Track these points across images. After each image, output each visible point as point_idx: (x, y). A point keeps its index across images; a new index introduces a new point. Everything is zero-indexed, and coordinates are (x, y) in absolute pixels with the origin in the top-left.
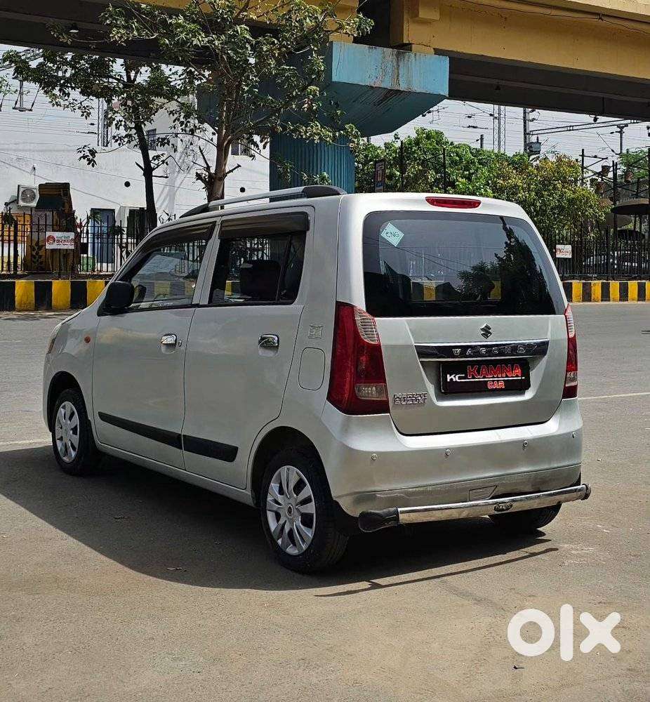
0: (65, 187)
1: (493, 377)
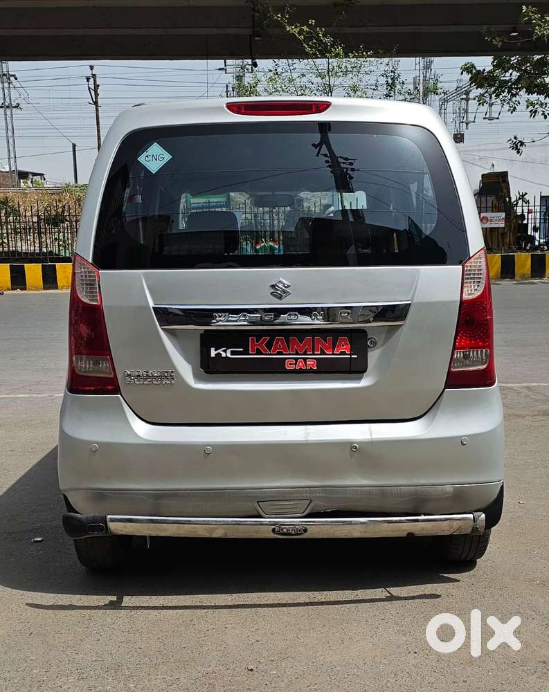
0: (504, 175)
1: (297, 354)
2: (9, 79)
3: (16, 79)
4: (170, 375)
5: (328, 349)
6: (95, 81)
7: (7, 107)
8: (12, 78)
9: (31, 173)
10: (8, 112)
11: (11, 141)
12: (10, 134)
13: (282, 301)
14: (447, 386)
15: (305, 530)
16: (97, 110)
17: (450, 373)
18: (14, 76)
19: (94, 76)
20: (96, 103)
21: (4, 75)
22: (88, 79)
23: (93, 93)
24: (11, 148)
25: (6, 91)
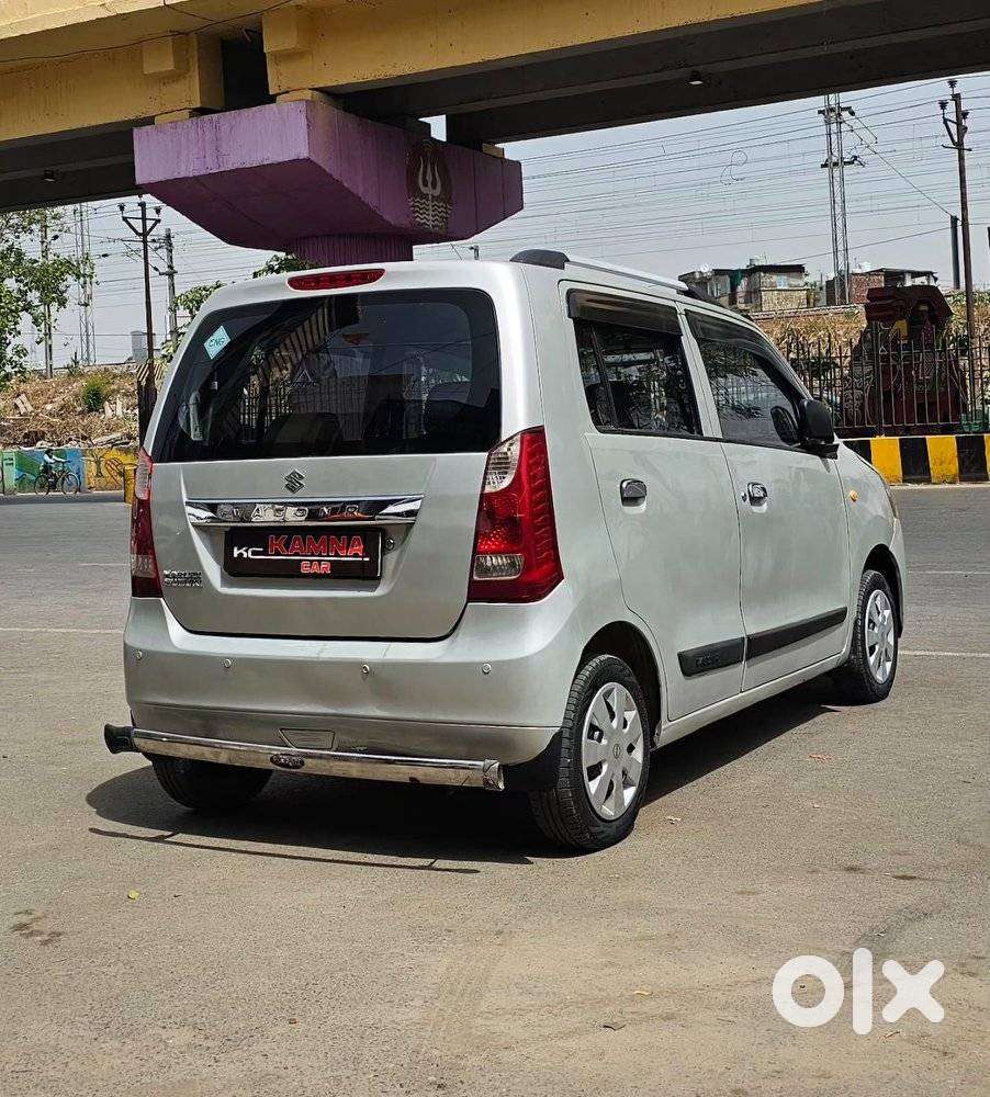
1: (313, 555)
2: (840, 115)
3: (852, 113)
4: (196, 577)
5: (342, 549)
6: (958, 106)
7: (836, 164)
8: (845, 114)
9: (909, 272)
10: (836, 172)
11: (839, 223)
12: (838, 210)
13: (295, 495)
14: (470, 599)
15: (302, 763)
16: (961, 158)
17: (472, 582)
18: (848, 109)
19: (956, 98)
20: (959, 145)
21: (832, 110)
22: (943, 105)
23: (953, 128)
24: (839, 235)
25: (834, 137)
